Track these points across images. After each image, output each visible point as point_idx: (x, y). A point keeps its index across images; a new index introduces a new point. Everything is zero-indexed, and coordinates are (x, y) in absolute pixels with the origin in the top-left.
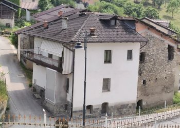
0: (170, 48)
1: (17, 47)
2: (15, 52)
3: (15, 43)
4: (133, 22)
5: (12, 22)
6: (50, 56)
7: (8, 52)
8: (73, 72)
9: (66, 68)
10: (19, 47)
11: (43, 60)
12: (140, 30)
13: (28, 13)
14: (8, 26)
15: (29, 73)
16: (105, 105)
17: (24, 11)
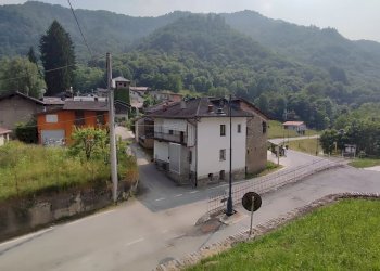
0: (264, 124)
1: (134, 133)
2: (133, 136)
3: (133, 129)
5: (126, 117)
6: (171, 132)
7: (128, 137)
9: (190, 142)
10: (137, 131)
11: (166, 137)
12: (243, 107)
13: (137, 111)
14: (124, 119)
15: (149, 151)
16: (222, 172)
17: (134, 109)
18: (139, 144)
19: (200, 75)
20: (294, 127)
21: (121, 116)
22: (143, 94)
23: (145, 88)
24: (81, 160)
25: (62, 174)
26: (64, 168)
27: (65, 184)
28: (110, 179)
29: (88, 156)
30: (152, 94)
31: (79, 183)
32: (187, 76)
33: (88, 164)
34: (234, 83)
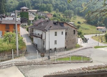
0: (74, 31)
4: (63, 23)
5: (27, 24)
8: (45, 39)
11: (37, 36)
12: (65, 25)
14: (26, 25)
16: (55, 48)
17: (30, 21)
18: (30, 37)
19: (61, 4)
20: (101, 29)
21: (24, 24)
22: (35, 13)
23: (36, 11)
24: (7, 43)
25: (1, 47)
26: (2, 46)
27: (3, 50)
28: (16, 49)
29: (10, 42)
30: (39, 13)
31: (6, 51)
32: (55, 5)
33: (10, 44)
34: (77, 8)
